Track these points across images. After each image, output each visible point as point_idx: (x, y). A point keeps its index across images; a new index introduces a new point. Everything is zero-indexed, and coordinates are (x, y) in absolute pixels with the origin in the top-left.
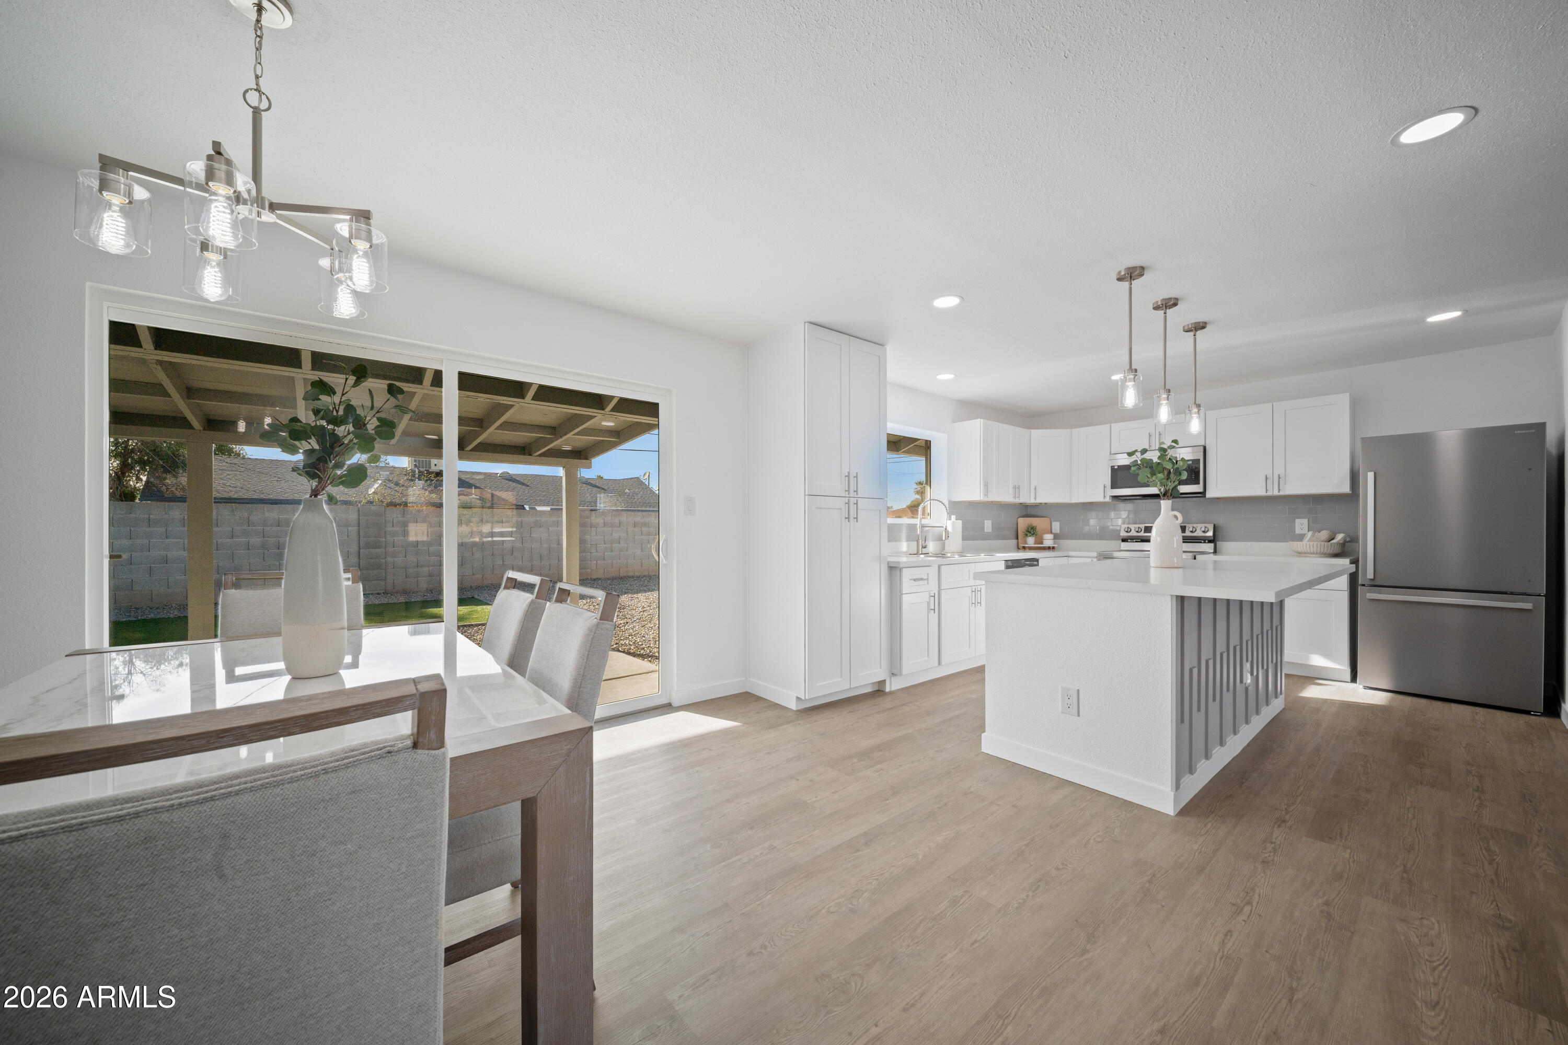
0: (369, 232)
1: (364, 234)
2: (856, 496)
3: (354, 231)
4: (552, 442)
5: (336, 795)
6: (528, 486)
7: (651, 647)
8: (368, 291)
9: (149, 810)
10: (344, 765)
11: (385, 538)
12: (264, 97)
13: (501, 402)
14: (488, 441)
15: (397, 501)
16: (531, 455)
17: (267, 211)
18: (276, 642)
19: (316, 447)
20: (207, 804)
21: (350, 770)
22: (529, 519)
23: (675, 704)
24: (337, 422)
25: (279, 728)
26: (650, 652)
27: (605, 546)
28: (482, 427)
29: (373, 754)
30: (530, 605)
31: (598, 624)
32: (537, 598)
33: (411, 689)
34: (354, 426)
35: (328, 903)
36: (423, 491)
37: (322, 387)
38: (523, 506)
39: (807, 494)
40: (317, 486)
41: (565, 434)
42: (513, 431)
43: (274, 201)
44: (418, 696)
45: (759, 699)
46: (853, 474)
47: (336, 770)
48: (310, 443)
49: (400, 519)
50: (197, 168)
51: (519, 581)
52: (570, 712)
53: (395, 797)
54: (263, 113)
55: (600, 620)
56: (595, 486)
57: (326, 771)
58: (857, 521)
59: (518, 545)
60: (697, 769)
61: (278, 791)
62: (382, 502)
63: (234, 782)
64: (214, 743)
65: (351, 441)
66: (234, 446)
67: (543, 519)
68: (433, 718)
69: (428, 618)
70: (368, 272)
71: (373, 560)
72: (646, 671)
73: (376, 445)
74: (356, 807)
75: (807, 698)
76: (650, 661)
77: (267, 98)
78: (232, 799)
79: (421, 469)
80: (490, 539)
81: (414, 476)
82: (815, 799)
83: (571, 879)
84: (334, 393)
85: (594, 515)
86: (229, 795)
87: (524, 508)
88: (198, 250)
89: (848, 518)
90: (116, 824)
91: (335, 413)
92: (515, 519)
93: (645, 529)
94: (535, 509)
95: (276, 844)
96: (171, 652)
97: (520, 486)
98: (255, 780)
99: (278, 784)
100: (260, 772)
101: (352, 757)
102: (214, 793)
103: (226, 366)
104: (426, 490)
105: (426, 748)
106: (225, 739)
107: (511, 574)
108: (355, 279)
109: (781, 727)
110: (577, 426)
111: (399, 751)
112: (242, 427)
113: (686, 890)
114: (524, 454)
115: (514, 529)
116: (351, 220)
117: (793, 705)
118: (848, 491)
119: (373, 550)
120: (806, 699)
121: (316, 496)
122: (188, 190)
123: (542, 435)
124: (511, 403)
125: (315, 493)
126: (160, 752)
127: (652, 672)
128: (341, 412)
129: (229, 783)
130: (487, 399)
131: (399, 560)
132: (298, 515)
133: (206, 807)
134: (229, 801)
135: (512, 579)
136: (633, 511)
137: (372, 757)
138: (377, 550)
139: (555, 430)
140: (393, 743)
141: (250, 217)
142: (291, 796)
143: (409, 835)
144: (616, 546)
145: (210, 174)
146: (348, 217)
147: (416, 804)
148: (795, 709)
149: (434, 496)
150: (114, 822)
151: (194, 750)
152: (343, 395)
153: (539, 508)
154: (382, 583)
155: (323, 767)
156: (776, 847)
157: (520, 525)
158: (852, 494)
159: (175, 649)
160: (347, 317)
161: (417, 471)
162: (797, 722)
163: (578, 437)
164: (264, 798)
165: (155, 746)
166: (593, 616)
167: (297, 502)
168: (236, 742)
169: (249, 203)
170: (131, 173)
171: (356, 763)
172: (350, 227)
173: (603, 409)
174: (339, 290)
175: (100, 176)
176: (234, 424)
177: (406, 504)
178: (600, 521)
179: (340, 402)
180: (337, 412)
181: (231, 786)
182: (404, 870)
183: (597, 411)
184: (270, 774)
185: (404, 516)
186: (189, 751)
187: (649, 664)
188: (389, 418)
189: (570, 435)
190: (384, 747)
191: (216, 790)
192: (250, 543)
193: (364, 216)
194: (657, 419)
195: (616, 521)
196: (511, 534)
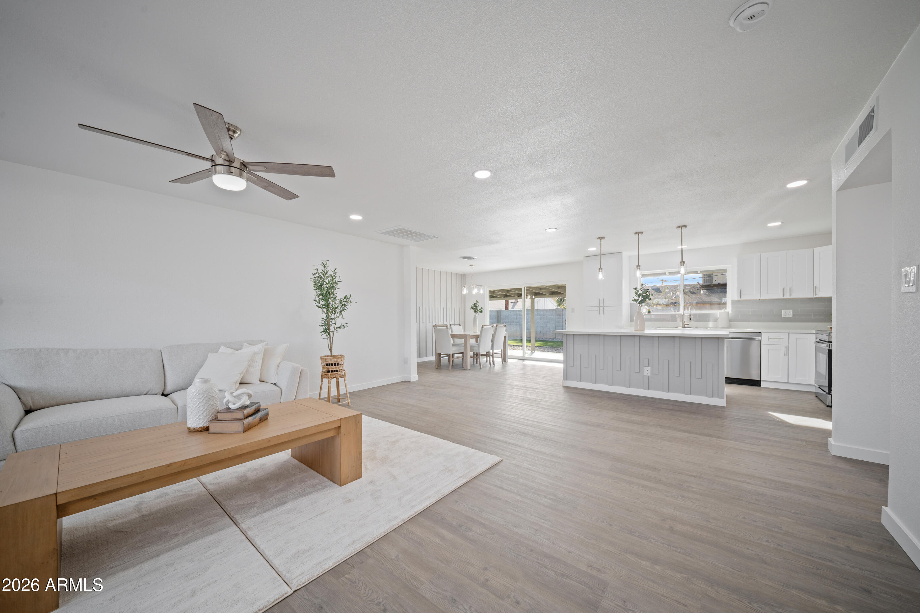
2: (603, 306)
39: (584, 306)
46: (602, 299)
58: (604, 314)
89: (600, 313)
118: (600, 305)
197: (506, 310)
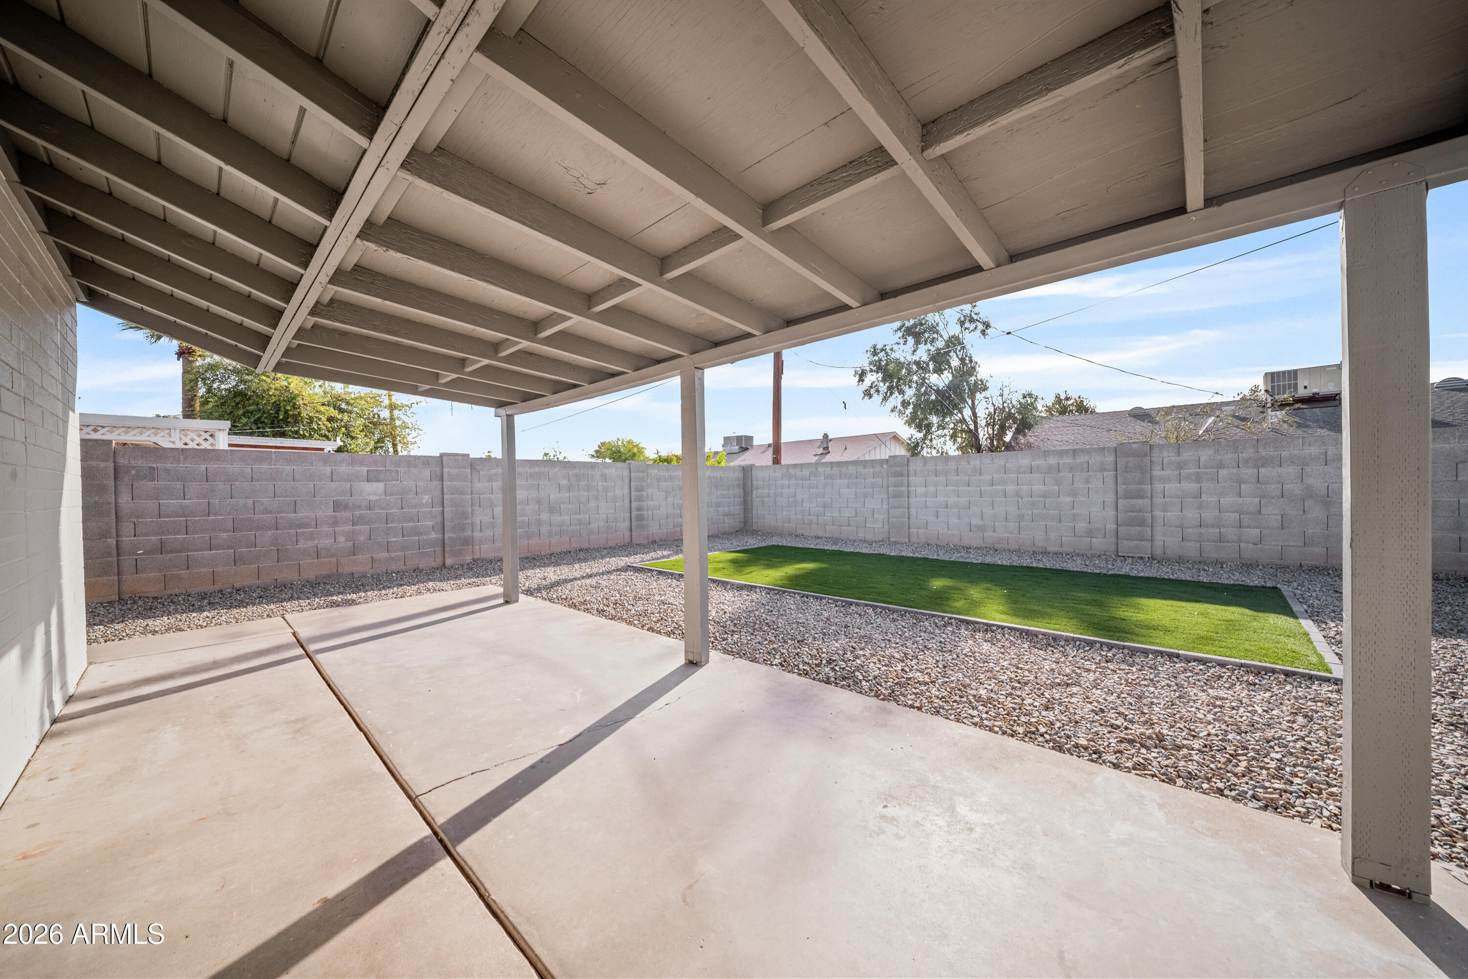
11: (1151, 484)
49: (1173, 459)
71: (1134, 514)
119: (1133, 501)
131: (1173, 515)
138: (1140, 501)
154: (1147, 545)
197: (774, 463)
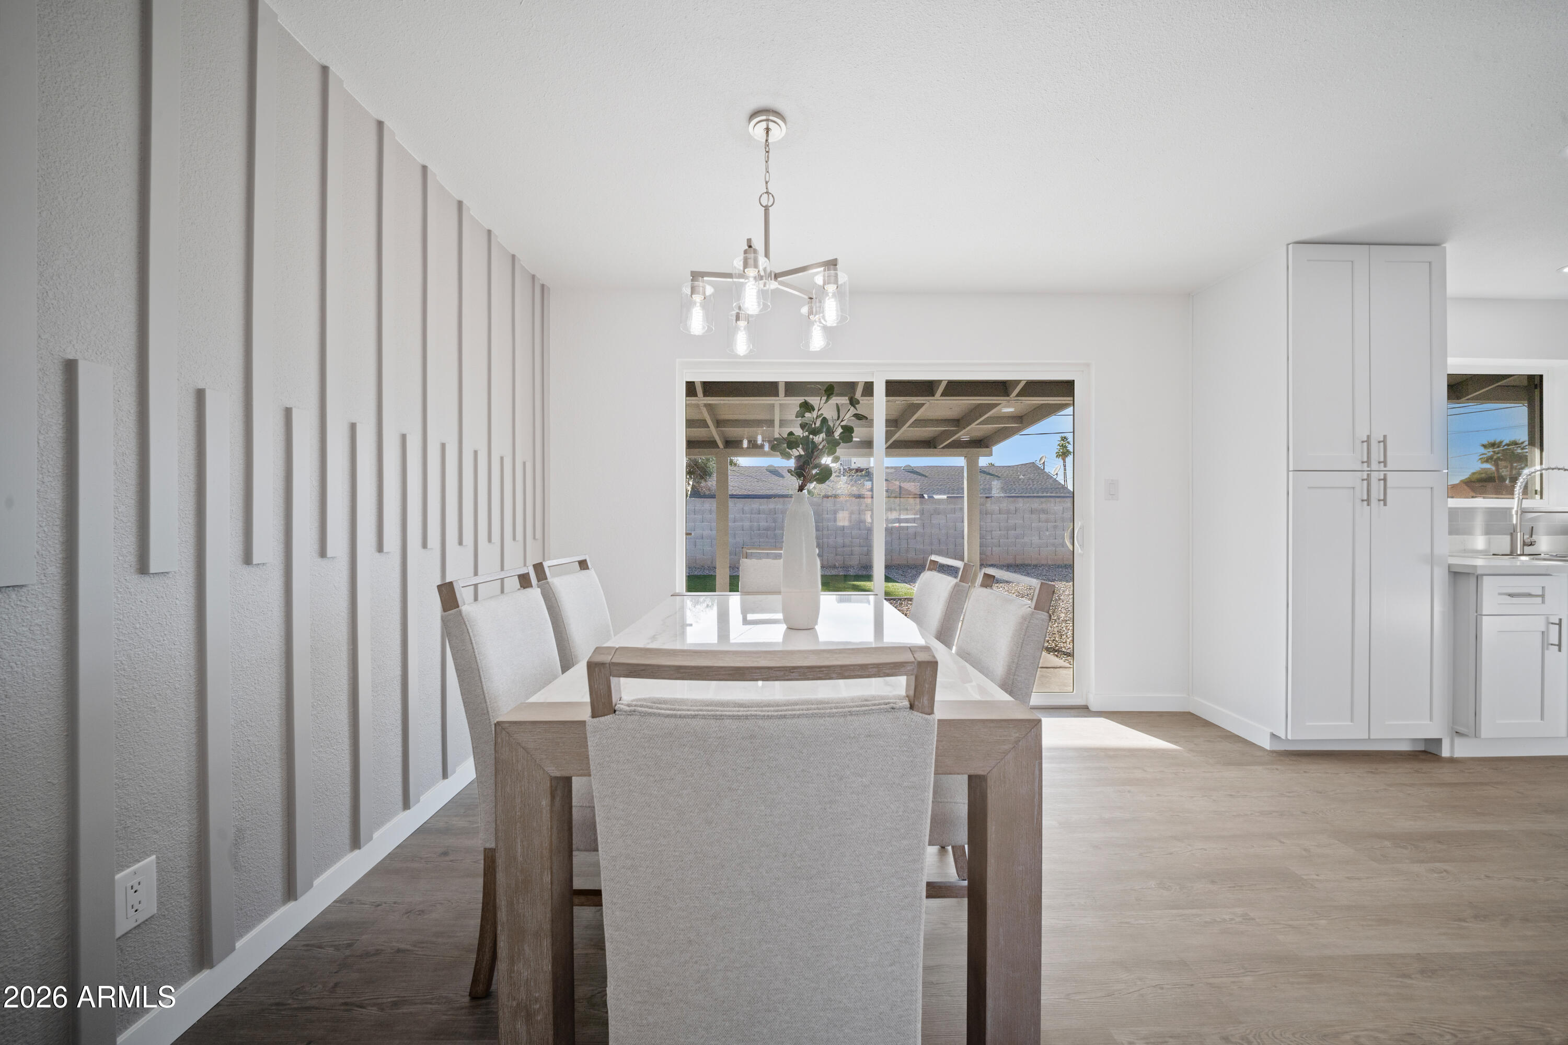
0: (836, 276)
1: (833, 279)
2: (1383, 468)
3: (826, 278)
4: (956, 434)
5: (858, 735)
6: (926, 477)
7: (1057, 641)
8: (835, 325)
9: (752, 716)
10: (862, 711)
11: (822, 523)
12: (770, 196)
13: (915, 402)
14: (902, 439)
15: (830, 494)
16: (936, 448)
17: (773, 281)
18: (777, 600)
19: (802, 453)
20: (782, 720)
21: (867, 716)
22: (929, 507)
23: (1093, 708)
24: (815, 432)
25: (825, 672)
26: (1056, 646)
27: (999, 532)
28: (897, 427)
29: (882, 707)
30: (954, 588)
31: (1032, 614)
32: (960, 581)
33: (908, 657)
34: (826, 435)
35: (849, 821)
36: (846, 485)
37: (807, 407)
38: (923, 495)
39: (1291, 469)
40: (802, 483)
41: (968, 426)
42: (923, 427)
43: (777, 272)
44: (916, 664)
45: (1207, 724)
46: (1377, 436)
47: (857, 714)
48: (798, 451)
49: (832, 508)
50: (738, 264)
51: (940, 564)
52: (1013, 699)
53: (897, 748)
54: (770, 208)
55: (1035, 608)
56: (989, 474)
57: (851, 713)
58: (1385, 504)
59: (920, 530)
60: (1128, 788)
61: (822, 721)
62: (820, 495)
63: (796, 707)
64: (788, 675)
65: (824, 446)
66: (733, 458)
67: (942, 507)
68: (927, 686)
69: (861, 591)
70: (835, 309)
72: (1053, 665)
73: (837, 450)
74: (870, 749)
75: (1289, 737)
76: (1057, 656)
77: (773, 196)
78: (796, 720)
79: (845, 467)
80: (897, 525)
81: (840, 473)
82: (1315, 877)
83: (1020, 868)
84: (814, 410)
85: (990, 503)
86: (793, 716)
87: (923, 497)
88: (734, 321)
89: (1368, 501)
90: (737, 720)
91: (813, 426)
92: (918, 507)
93: (1043, 516)
94: (932, 497)
95: (820, 763)
96: (702, 599)
97: (920, 477)
98: (808, 709)
99: (822, 716)
100: (810, 703)
101: (867, 706)
102: (786, 713)
103: (738, 402)
104: (849, 484)
105: (920, 711)
106: (794, 674)
107: (934, 558)
108: (827, 318)
109: (1248, 767)
110: (981, 416)
111: (900, 709)
112: (745, 444)
113: (1126, 923)
114: (930, 448)
115: (918, 516)
116: (825, 270)
117: (1266, 744)
118: (1368, 462)
120: (1287, 740)
121: (801, 491)
122: (735, 280)
123: (947, 429)
124: (922, 402)
125: (801, 489)
126: (759, 676)
127: (1060, 667)
128: (818, 424)
129: (793, 707)
130: (904, 401)
131: (831, 541)
132: (791, 505)
133: (781, 722)
134: (795, 720)
135: (934, 561)
136: (1028, 497)
137: (881, 709)
139: (959, 422)
140: (895, 701)
141: (765, 288)
142: (830, 727)
143: (905, 784)
144: (1012, 533)
145: (746, 265)
146: (822, 269)
147: (911, 759)
148: (1268, 748)
149: (855, 488)
150: (736, 719)
151: (778, 678)
152: (819, 410)
153: (936, 497)
155: (849, 709)
156: (1253, 919)
157: (922, 512)
158: (1374, 466)
159: (704, 597)
160: (819, 349)
161: (842, 468)
162: (1275, 767)
163: (981, 426)
164: (814, 725)
165: (758, 671)
166: (1026, 605)
167: (791, 496)
168: (799, 677)
169: (764, 278)
170: (705, 278)
171: (870, 712)
172: (824, 276)
173: (1008, 396)
174: (813, 329)
175: (691, 285)
176: (741, 442)
177: (836, 496)
178: (995, 508)
179: (817, 416)
180: (815, 424)
181: (794, 710)
182: (901, 813)
183: (1002, 398)
184: (816, 706)
185: (835, 505)
186: (775, 678)
187: (1057, 659)
188: (850, 424)
189: (973, 425)
190: (889, 703)
191: (786, 711)
192: (761, 525)
193: (832, 264)
194: (1072, 398)
195: (1012, 508)
196: (914, 520)
